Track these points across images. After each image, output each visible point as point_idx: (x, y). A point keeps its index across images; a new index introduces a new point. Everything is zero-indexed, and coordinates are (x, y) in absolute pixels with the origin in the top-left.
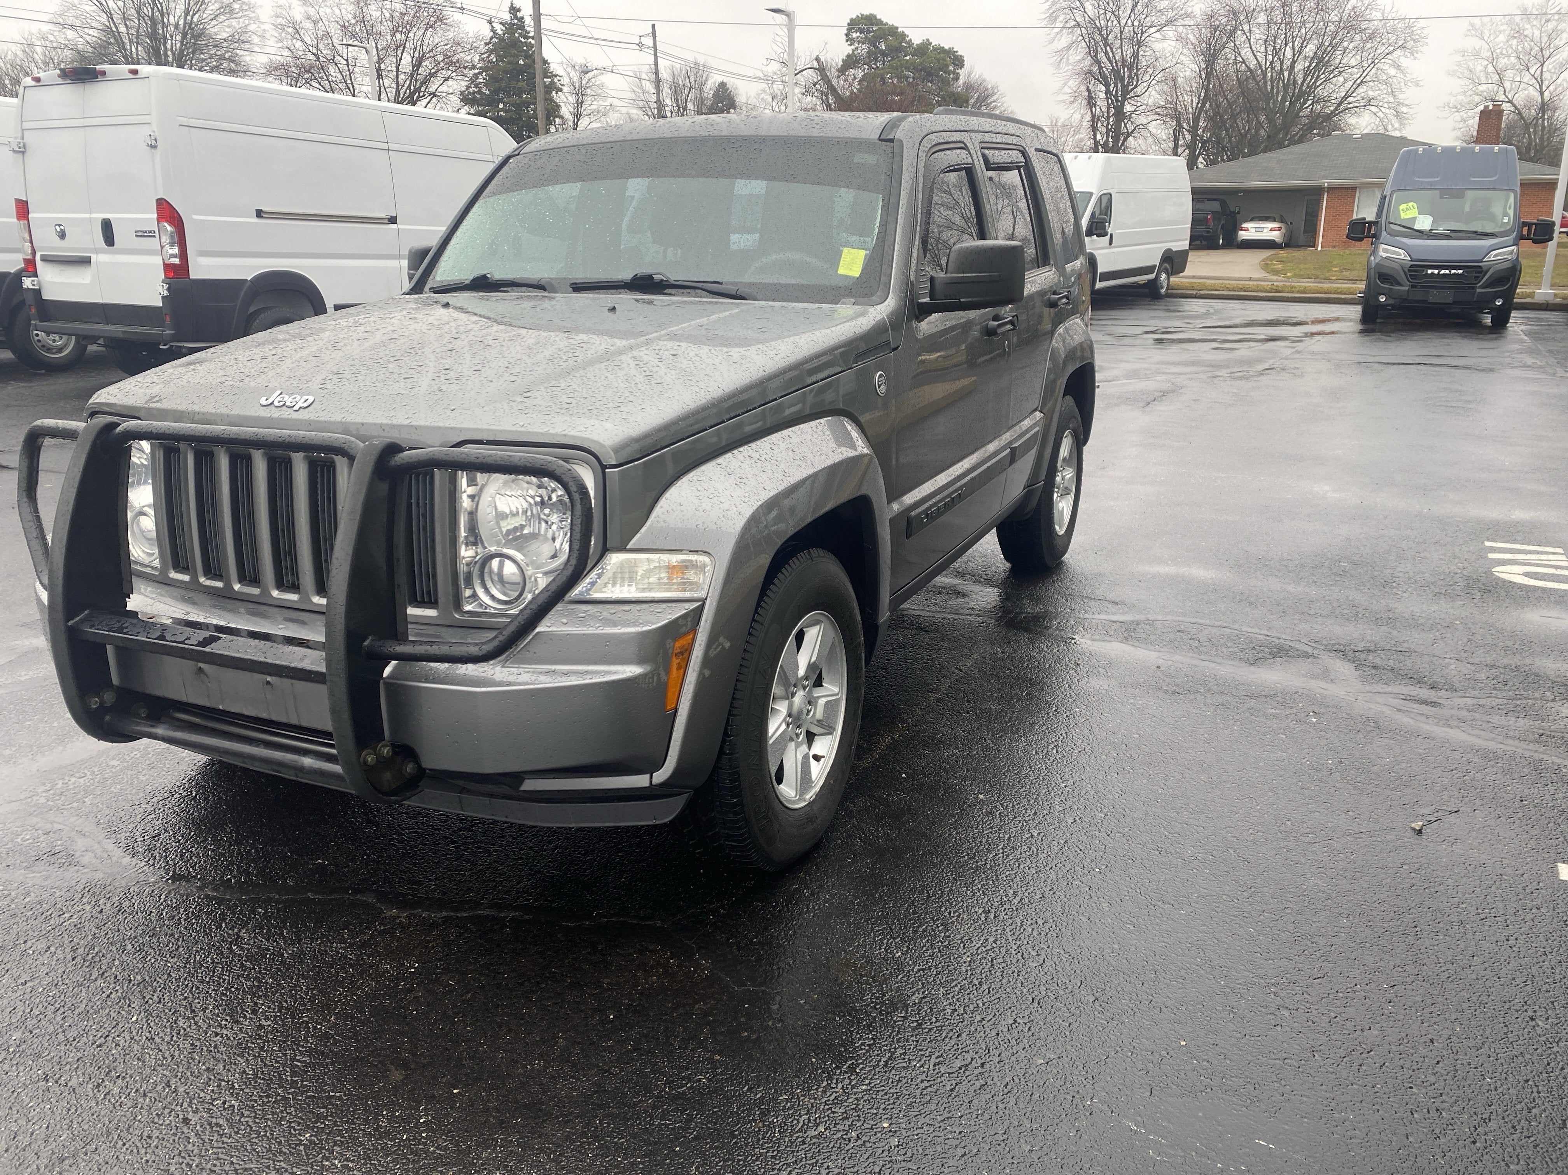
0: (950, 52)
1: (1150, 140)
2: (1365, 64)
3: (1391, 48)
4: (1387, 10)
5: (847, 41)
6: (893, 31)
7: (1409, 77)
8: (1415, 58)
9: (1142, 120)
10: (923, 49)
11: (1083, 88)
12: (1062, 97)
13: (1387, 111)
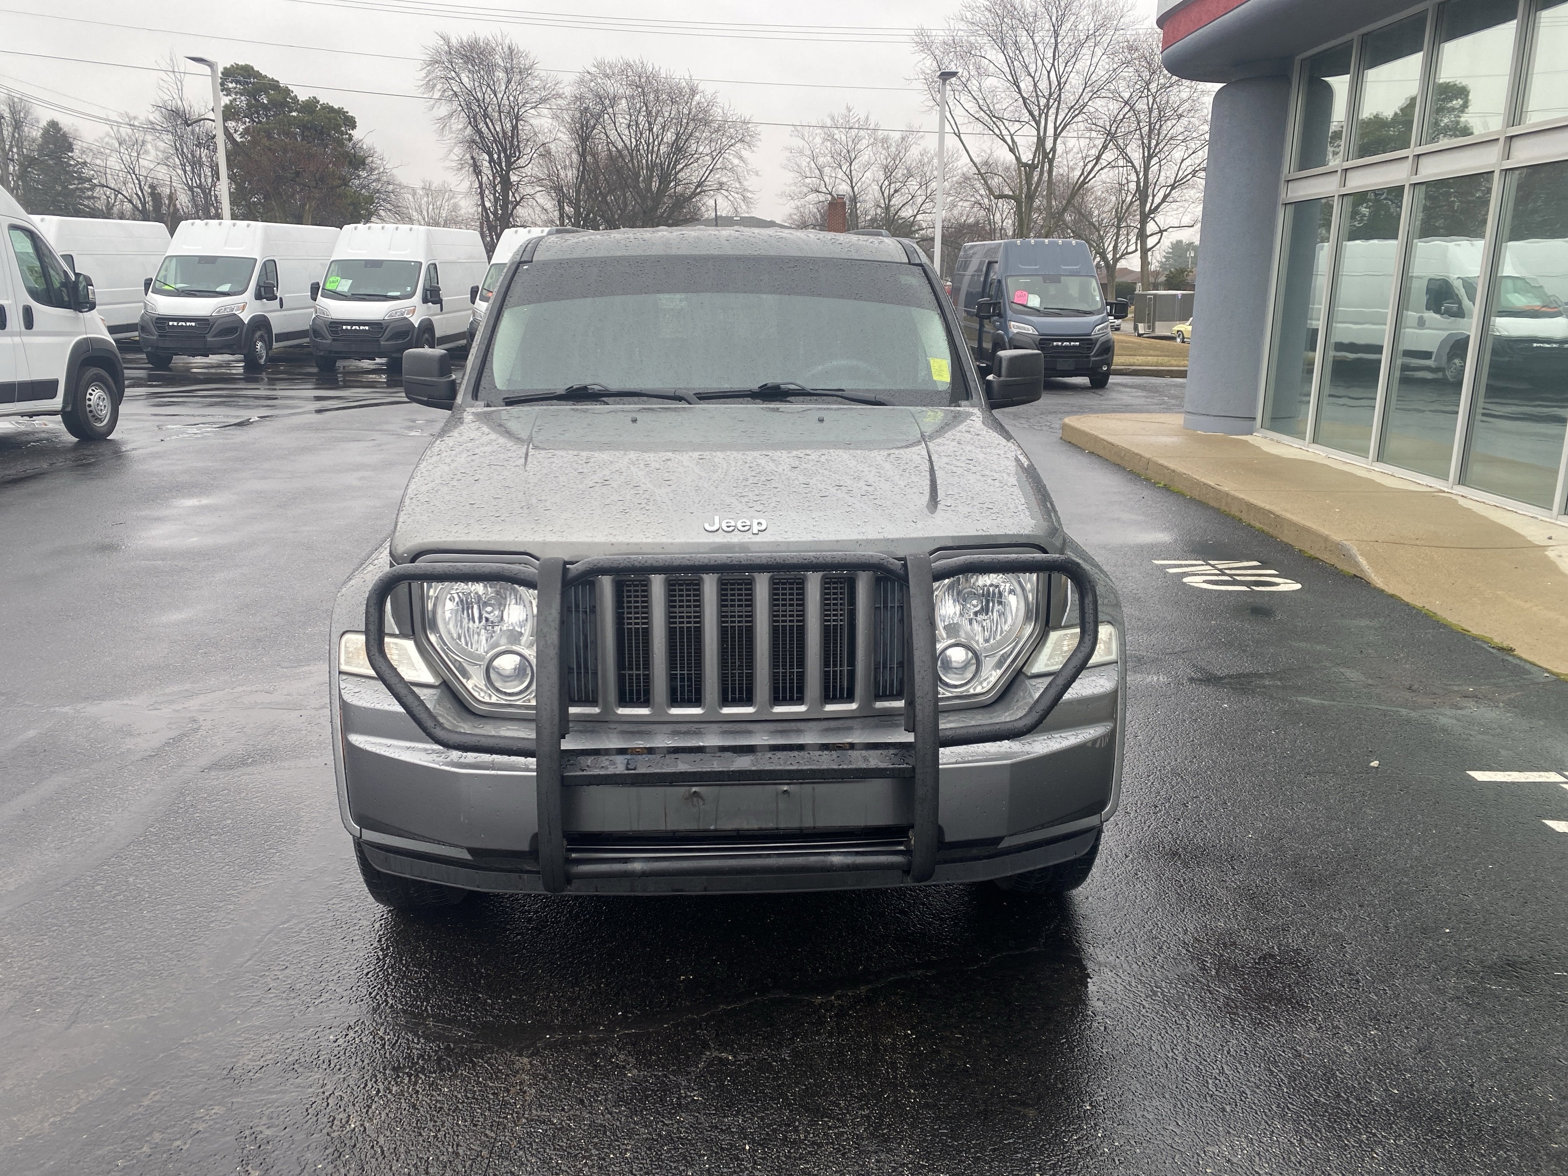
0: (340, 112)
1: (538, 209)
2: (715, 154)
3: (733, 141)
4: (727, 107)
5: (222, 91)
6: (274, 85)
7: (750, 167)
8: (753, 152)
9: (529, 190)
10: (311, 106)
11: (468, 156)
12: (448, 164)
13: (736, 195)
